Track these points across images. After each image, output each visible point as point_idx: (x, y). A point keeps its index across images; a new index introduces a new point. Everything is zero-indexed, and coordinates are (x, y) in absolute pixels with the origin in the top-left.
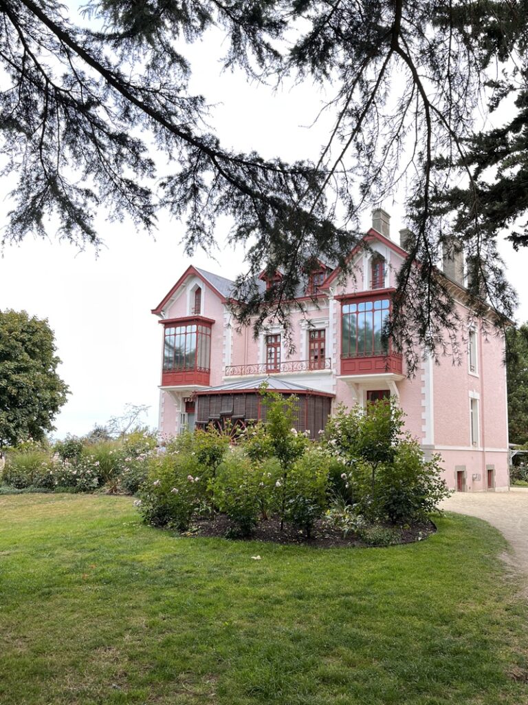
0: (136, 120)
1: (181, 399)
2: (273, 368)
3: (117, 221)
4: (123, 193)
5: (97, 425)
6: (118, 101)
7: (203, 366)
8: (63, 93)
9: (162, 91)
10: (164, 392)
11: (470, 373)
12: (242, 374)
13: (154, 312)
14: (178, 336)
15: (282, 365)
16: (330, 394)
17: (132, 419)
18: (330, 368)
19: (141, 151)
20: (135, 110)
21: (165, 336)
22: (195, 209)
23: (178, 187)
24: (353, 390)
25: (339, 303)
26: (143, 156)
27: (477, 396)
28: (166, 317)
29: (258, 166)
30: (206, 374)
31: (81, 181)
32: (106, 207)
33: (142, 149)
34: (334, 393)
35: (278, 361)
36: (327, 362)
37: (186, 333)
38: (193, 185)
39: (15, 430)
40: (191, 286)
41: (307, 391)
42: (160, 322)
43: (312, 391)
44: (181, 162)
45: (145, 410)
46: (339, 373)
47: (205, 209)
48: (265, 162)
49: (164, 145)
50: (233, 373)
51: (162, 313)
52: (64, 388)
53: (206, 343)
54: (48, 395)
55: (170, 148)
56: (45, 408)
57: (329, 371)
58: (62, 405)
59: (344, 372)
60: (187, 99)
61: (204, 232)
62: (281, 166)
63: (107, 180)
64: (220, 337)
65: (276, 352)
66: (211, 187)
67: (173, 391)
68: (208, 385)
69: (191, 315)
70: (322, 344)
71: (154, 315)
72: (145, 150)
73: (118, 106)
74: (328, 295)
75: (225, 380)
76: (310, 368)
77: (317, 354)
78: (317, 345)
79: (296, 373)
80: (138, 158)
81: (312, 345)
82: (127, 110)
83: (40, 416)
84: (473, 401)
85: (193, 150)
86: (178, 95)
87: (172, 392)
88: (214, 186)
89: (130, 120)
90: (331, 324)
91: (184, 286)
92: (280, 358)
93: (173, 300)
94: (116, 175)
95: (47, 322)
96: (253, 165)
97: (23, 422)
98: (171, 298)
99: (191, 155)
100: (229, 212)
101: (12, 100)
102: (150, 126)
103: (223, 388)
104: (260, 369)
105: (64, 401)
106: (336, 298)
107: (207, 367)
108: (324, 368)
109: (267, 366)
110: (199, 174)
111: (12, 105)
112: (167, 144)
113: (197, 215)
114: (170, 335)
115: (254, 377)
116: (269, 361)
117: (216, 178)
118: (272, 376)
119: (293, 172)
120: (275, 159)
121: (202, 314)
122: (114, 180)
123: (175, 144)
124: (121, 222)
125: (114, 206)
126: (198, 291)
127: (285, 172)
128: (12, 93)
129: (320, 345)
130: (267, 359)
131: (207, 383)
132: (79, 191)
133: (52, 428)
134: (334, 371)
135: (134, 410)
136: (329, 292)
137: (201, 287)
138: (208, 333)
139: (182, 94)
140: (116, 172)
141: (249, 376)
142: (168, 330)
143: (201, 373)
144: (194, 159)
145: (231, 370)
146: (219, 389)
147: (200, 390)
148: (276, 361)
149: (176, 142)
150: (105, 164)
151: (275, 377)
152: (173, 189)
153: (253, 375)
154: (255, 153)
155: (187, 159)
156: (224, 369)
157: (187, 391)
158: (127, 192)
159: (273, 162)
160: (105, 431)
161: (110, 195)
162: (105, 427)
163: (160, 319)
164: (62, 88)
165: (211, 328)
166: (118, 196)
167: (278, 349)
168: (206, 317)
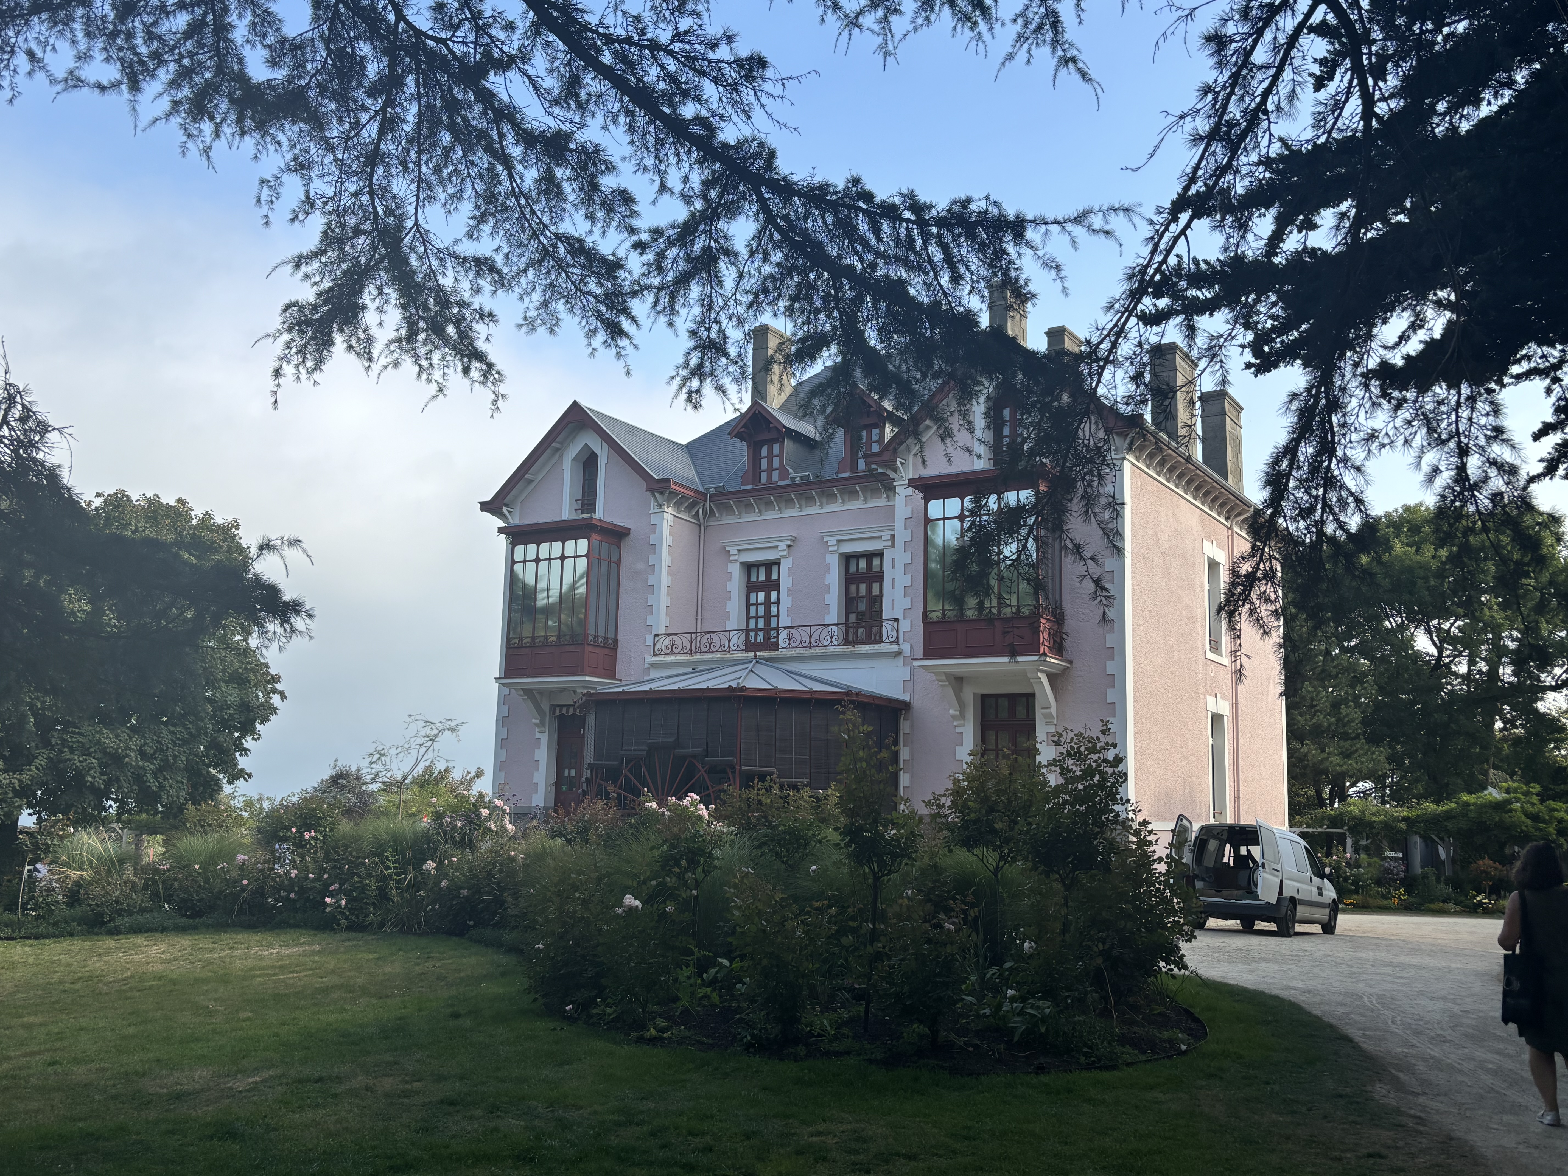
0: (592, 107)
1: (547, 709)
2: (761, 637)
3: (542, 331)
4: (561, 266)
5: (339, 764)
6: (557, 64)
7: (601, 633)
8: (431, 43)
9: (676, 47)
10: (507, 691)
11: (1211, 655)
12: (691, 653)
13: (485, 506)
14: (543, 565)
15: (783, 635)
16: (897, 701)
17: (423, 750)
18: (897, 642)
19: (602, 172)
20: (592, 84)
21: (513, 562)
22: (707, 304)
23: (672, 253)
24: (950, 692)
25: (919, 496)
26: (608, 182)
27: (1224, 709)
28: (515, 520)
29: (861, 209)
30: (607, 652)
31: (464, 239)
32: (522, 298)
33: (603, 168)
34: (906, 698)
35: (773, 624)
36: (887, 629)
37: (563, 558)
38: (707, 250)
39: (156, 778)
40: (573, 450)
41: (849, 693)
42: (501, 530)
43: (858, 694)
44: (687, 199)
45: (452, 730)
46: (919, 653)
47: (732, 303)
48: (877, 200)
49: (650, 161)
50: (672, 649)
51: (505, 510)
52: (269, 682)
53: (609, 579)
54: (233, 696)
55: (663, 167)
56: (227, 725)
57: (894, 648)
58: (265, 720)
59: (930, 652)
60: (729, 64)
61: (726, 355)
62: (917, 208)
63: (524, 237)
64: (641, 566)
65: (768, 603)
66: (744, 252)
67: (531, 690)
68: (613, 677)
69: (574, 516)
70: (876, 587)
71: (487, 515)
72: (611, 168)
73: (555, 74)
74: (892, 475)
75: (653, 666)
76: (846, 642)
77: (862, 607)
78: (863, 587)
79: (818, 651)
80: (594, 187)
81: (853, 588)
82: (572, 85)
83: (214, 745)
84: (1217, 719)
85: (714, 172)
86: (711, 55)
87: (528, 693)
88: (752, 254)
89: (579, 105)
90: (899, 542)
91: (558, 450)
92: (778, 616)
93: (531, 481)
94: (546, 226)
95: (237, 527)
96: (850, 207)
97: (175, 757)
98: (527, 476)
99: (707, 184)
100: (782, 309)
101: (309, 56)
102: (622, 119)
103: (654, 686)
104: (734, 641)
105: (267, 712)
106: (912, 483)
107: (611, 635)
108: (880, 641)
109: (747, 636)
110: (722, 225)
111: (309, 67)
112: (657, 157)
113: (713, 316)
114: (524, 562)
115: (722, 660)
116: (752, 625)
117: (758, 237)
118: (764, 659)
119: (941, 222)
120: (901, 195)
121: (600, 513)
122: (541, 238)
123: (673, 160)
124: (552, 331)
125: (537, 297)
126: (589, 462)
127: (922, 223)
128: (312, 40)
129: (869, 589)
130: (748, 618)
131: (611, 672)
132: (462, 261)
133: (236, 775)
134: (906, 648)
135: (427, 731)
136: (895, 470)
137: (598, 452)
138: (614, 558)
139: (723, 52)
140: (546, 219)
141: (709, 656)
142: (519, 550)
143: (597, 650)
144: (713, 194)
145: (667, 642)
146: (646, 688)
147: (600, 689)
148: (767, 622)
149: (677, 154)
150: (523, 202)
151: (768, 660)
152: (661, 256)
153: (719, 655)
154: (856, 181)
155: (697, 191)
156: (649, 640)
157: (563, 690)
158: (568, 266)
159: (897, 200)
160: (358, 778)
161: (531, 273)
162: (359, 770)
163: (501, 524)
164: (430, 33)
165: (620, 548)
166: (548, 272)
167: (774, 595)
168: (609, 521)
